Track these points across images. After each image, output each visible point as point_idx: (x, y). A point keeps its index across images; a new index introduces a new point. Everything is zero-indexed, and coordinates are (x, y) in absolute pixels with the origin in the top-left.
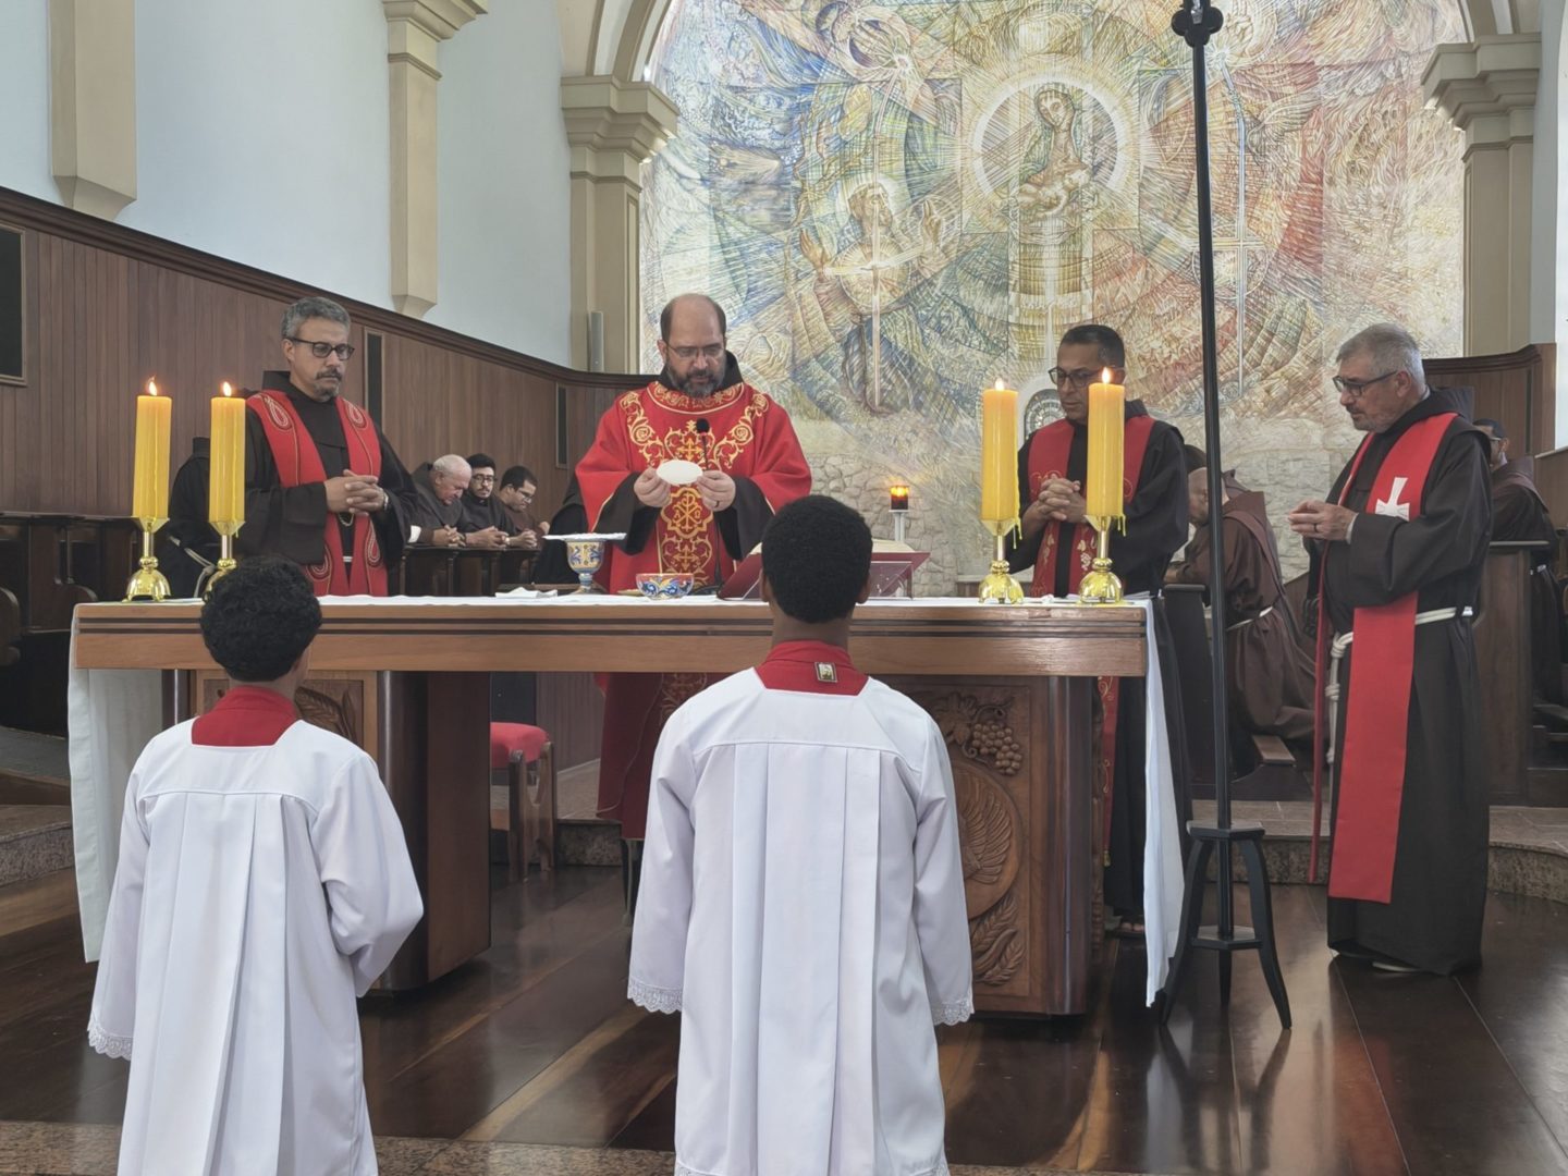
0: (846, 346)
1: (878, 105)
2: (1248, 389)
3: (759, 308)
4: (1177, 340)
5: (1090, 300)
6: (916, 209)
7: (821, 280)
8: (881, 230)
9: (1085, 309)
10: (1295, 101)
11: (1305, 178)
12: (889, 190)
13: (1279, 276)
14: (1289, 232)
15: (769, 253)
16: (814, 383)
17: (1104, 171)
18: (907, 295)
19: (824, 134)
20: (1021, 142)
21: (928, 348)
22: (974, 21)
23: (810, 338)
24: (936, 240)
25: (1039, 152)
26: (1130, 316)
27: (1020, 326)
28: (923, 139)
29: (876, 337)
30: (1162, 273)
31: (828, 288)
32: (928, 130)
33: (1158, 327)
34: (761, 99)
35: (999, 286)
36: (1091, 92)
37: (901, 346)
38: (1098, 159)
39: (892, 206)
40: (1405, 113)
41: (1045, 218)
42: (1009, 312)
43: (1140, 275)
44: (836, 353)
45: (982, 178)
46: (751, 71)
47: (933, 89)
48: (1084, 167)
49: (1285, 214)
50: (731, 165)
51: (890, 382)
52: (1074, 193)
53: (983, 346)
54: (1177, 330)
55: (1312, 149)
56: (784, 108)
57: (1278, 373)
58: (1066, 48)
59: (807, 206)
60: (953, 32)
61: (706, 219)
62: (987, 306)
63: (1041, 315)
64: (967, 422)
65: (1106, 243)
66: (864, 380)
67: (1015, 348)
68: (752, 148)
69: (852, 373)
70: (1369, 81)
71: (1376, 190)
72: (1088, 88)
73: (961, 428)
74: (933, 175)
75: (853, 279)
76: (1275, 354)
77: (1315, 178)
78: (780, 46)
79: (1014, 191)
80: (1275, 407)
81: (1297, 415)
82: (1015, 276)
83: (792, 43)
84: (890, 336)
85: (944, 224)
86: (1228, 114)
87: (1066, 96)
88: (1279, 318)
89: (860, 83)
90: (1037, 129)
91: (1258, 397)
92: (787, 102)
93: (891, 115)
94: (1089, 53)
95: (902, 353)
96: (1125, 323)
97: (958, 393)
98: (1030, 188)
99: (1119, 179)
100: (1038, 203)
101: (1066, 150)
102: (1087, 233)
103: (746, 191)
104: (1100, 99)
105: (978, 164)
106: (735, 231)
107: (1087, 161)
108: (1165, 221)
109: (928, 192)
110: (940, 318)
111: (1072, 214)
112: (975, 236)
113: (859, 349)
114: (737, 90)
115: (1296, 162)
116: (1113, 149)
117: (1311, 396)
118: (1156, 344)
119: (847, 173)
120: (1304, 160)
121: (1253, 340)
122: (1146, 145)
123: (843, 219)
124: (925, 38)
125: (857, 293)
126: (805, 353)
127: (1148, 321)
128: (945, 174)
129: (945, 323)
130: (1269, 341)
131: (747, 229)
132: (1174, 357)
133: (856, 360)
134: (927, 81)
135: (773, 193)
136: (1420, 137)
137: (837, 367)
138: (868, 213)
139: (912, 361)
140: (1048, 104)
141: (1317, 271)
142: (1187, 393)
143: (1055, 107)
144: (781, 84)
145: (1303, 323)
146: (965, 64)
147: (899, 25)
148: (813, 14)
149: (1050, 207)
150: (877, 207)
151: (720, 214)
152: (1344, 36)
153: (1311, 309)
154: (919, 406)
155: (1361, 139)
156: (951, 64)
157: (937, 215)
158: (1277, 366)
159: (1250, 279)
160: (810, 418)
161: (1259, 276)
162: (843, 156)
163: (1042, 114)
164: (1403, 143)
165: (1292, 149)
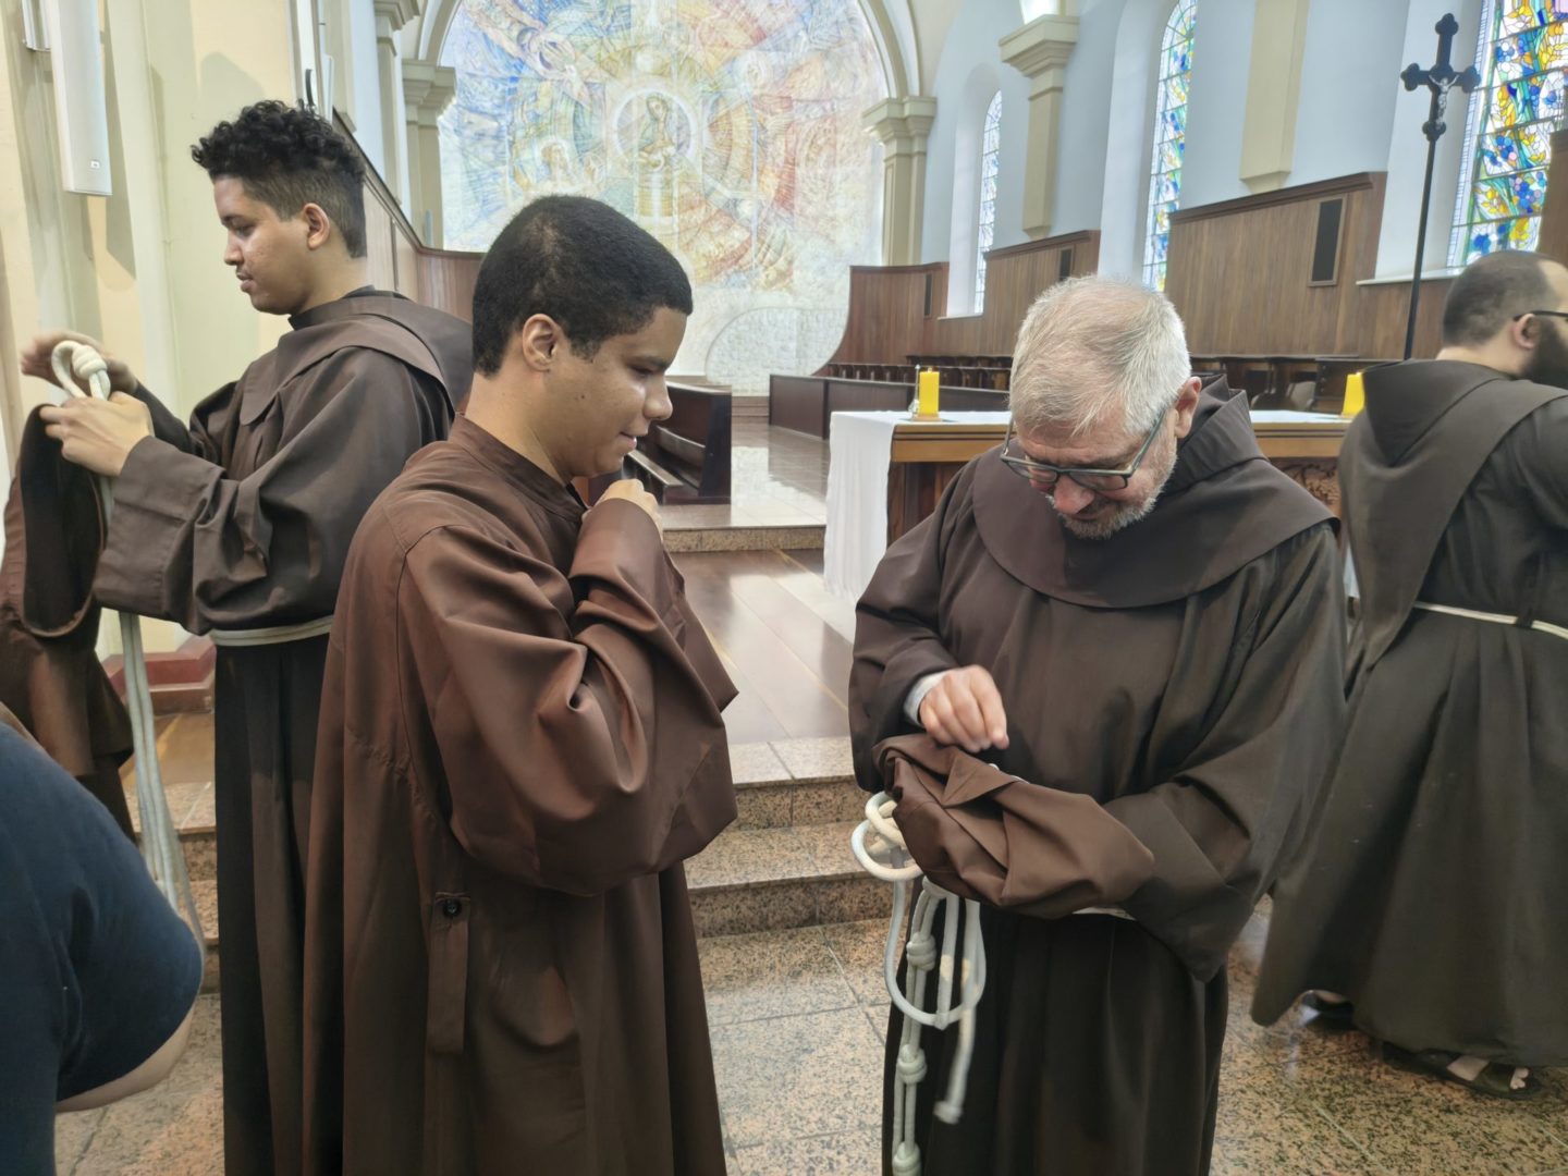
1: (557, 95)
2: (757, 275)
3: (491, 212)
4: (721, 245)
5: (677, 220)
6: (581, 160)
8: (561, 171)
9: (674, 226)
10: (783, 119)
11: (787, 162)
12: (566, 147)
13: (773, 214)
14: (778, 191)
15: (494, 179)
17: (684, 147)
19: (525, 108)
20: (639, 125)
22: (611, 49)
24: (593, 179)
25: (649, 133)
26: (698, 231)
28: (583, 118)
30: (715, 209)
32: (587, 114)
33: (712, 238)
34: (485, 83)
36: (677, 101)
38: (681, 140)
39: (567, 156)
40: (836, 131)
41: (652, 173)
43: (703, 210)
45: (618, 146)
46: (478, 65)
47: (589, 88)
48: (673, 144)
49: (776, 181)
50: (470, 123)
52: (668, 159)
54: (722, 241)
55: (791, 145)
56: (499, 90)
57: (771, 268)
58: (662, 72)
59: (517, 153)
60: (599, 55)
61: (458, 155)
65: (686, 190)
68: (481, 113)
70: (816, 111)
71: (820, 172)
72: (675, 98)
74: (590, 141)
76: (771, 257)
77: (792, 163)
78: (496, 51)
79: (636, 155)
80: (770, 284)
81: (781, 290)
82: (637, 204)
83: (502, 50)
85: (597, 170)
86: (749, 121)
87: (663, 102)
88: (773, 238)
89: (546, 80)
90: (648, 119)
91: (762, 279)
92: (501, 87)
93: (564, 101)
94: (675, 77)
96: (695, 235)
98: (645, 154)
99: (692, 153)
100: (649, 163)
101: (663, 133)
102: (675, 183)
103: (479, 139)
104: (683, 106)
105: (615, 137)
106: (474, 164)
107: (674, 141)
108: (717, 179)
109: (587, 151)
111: (667, 171)
112: (614, 179)
114: (472, 76)
115: (782, 152)
116: (689, 135)
117: (788, 281)
118: (712, 248)
119: (540, 134)
120: (786, 151)
121: (760, 249)
122: (706, 134)
123: (539, 162)
124: (583, 57)
127: (707, 234)
128: (597, 140)
130: (768, 250)
131: (480, 163)
132: (721, 255)
134: (586, 83)
135: (495, 142)
136: (843, 145)
138: (553, 160)
140: (653, 105)
141: (792, 213)
142: (727, 275)
143: (657, 107)
144: (498, 75)
145: (785, 241)
146: (606, 75)
147: (568, 46)
148: (515, 33)
149: (655, 166)
150: (558, 156)
151: (466, 153)
152: (805, 84)
153: (788, 234)
155: (812, 143)
156: (599, 75)
157: (593, 165)
159: (759, 215)
161: (763, 215)
162: (536, 124)
163: (650, 111)
164: (834, 146)
165: (780, 144)
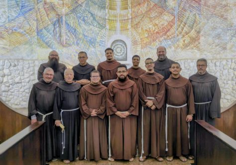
0: (54, 25)
2: (178, 40)
3: (26, 12)
4: (157, 25)
5: (130, 12)
7: (45, 3)
9: (129, 15)
13: (188, 6)
16: (44, 36)
18: (74, 9)
21: (80, 26)
23: (43, 22)
26: (143, 17)
27: (109, 20)
29: (64, 22)
30: (153, 4)
31: (48, 6)
33: (151, 21)
35: (102, 7)
37: (72, 25)
42: (106, 15)
43: (146, 5)
44: (51, 27)
51: (68, 36)
53: (98, 26)
54: (157, 22)
57: (187, 36)
62: (99, 13)
63: (115, 16)
64: (93, 49)
66: (60, 36)
67: (108, 27)
69: (56, 34)
73: (91, 51)
75: (56, 3)
76: (186, 30)
80: (186, 46)
81: (193, 49)
82: (107, 4)
84: (69, 22)
88: (188, 19)
91: (181, 43)
95: (72, 27)
96: (141, 20)
97: (90, 40)
110: (84, 17)
113: (59, 26)
117: (197, 43)
118: (151, 26)
121: (180, 25)
125: (57, 8)
126: (41, 27)
127: (148, 19)
129: (86, 18)
130: (184, 26)
132: (156, 30)
133: (57, 29)
137: (51, 31)
139: (75, 30)
141: (199, 4)
142: (160, 41)
145: (195, 20)
153: (197, 16)
154: (78, 44)
158: (187, 33)
159: (179, 6)
160: (43, 48)
161: (182, 6)
